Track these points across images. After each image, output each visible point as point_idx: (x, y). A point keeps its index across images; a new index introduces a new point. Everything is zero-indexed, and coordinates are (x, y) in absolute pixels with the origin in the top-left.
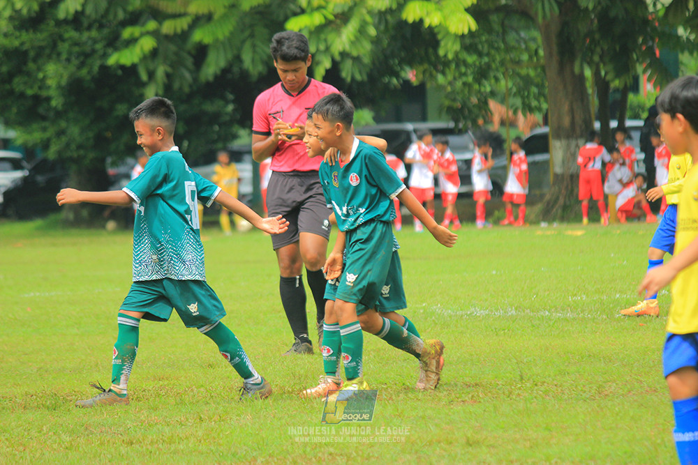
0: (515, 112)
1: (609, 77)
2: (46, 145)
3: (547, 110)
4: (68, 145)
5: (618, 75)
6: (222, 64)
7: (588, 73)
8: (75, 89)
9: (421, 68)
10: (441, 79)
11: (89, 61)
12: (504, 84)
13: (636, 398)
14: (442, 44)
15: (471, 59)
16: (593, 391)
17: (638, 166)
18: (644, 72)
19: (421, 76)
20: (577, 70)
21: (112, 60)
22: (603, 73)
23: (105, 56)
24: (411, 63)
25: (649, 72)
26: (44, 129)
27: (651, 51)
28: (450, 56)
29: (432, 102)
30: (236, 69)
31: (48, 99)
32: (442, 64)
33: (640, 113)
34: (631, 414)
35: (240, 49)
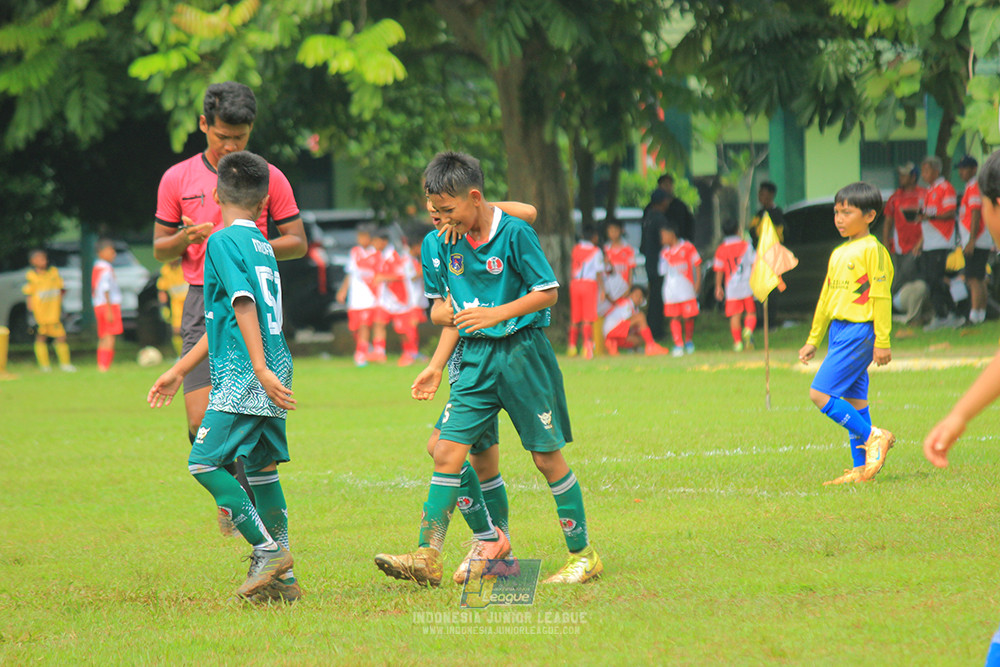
1: (593, 148)
3: (507, 194)
5: (605, 145)
6: (38, 124)
7: (563, 141)
9: (328, 132)
10: (354, 148)
13: (628, 606)
14: (357, 98)
15: (397, 120)
16: (568, 596)
18: (643, 140)
19: (326, 144)
20: (547, 137)
22: (585, 141)
24: (312, 125)
25: (649, 141)
27: (651, 112)
28: (367, 116)
29: (343, 181)
30: (57, 134)
32: (355, 127)
33: (639, 199)
34: (621, 627)
35: (63, 103)
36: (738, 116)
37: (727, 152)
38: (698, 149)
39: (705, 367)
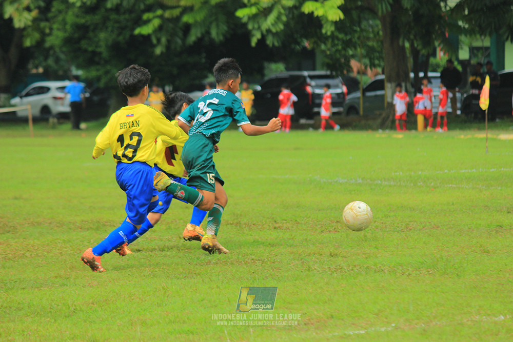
0: (366, 67)
1: (419, 48)
2: (98, 79)
3: (384, 66)
5: (424, 47)
6: (199, 35)
7: (407, 45)
8: (115, 48)
9: (313, 40)
10: (323, 47)
13: (427, 231)
15: (341, 36)
16: (403, 227)
17: (435, 98)
18: (439, 45)
19: (312, 46)
20: (401, 43)
21: (137, 31)
22: (416, 45)
23: (133, 29)
24: (307, 37)
25: (442, 46)
26: (98, 70)
27: (443, 34)
28: (329, 33)
29: (319, 59)
30: (206, 39)
31: (100, 53)
32: (324, 39)
33: (437, 69)
34: (424, 240)
36: (478, 36)
37: (473, 50)
38: (462, 48)
39: (462, 136)
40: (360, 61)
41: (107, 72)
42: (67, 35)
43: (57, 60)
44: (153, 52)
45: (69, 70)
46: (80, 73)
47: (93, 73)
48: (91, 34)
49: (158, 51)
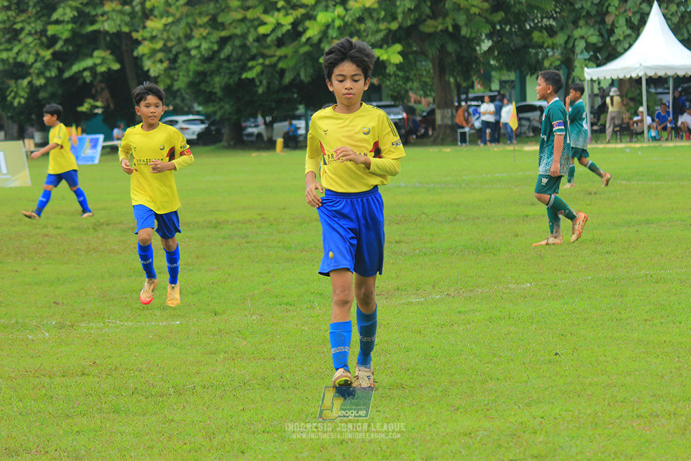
0: (421, 97)
1: (461, 82)
2: (215, 113)
3: (435, 96)
4: (224, 113)
5: (465, 81)
6: (292, 77)
7: (452, 80)
8: (227, 89)
9: (380, 78)
10: (388, 83)
11: (234, 76)
12: (416, 85)
14: (388, 68)
15: (401, 74)
18: (476, 79)
19: (379, 82)
20: (447, 79)
21: (244, 76)
22: (458, 80)
23: (241, 74)
25: (478, 80)
26: (214, 106)
27: (479, 71)
28: (392, 73)
29: (385, 92)
30: (298, 80)
31: (216, 93)
32: (388, 76)
35: (299, 71)
36: (505, 72)
37: (502, 83)
38: (493, 82)
39: (496, 149)
40: (416, 93)
41: (221, 108)
42: (190, 80)
43: (183, 100)
44: (257, 91)
45: (192, 107)
46: (200, 108)
47: (211, 109)
48: (208, 78)
49: (260, 90)
